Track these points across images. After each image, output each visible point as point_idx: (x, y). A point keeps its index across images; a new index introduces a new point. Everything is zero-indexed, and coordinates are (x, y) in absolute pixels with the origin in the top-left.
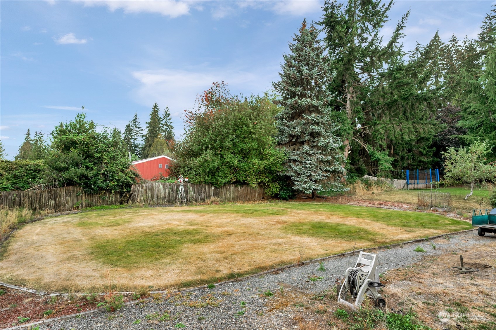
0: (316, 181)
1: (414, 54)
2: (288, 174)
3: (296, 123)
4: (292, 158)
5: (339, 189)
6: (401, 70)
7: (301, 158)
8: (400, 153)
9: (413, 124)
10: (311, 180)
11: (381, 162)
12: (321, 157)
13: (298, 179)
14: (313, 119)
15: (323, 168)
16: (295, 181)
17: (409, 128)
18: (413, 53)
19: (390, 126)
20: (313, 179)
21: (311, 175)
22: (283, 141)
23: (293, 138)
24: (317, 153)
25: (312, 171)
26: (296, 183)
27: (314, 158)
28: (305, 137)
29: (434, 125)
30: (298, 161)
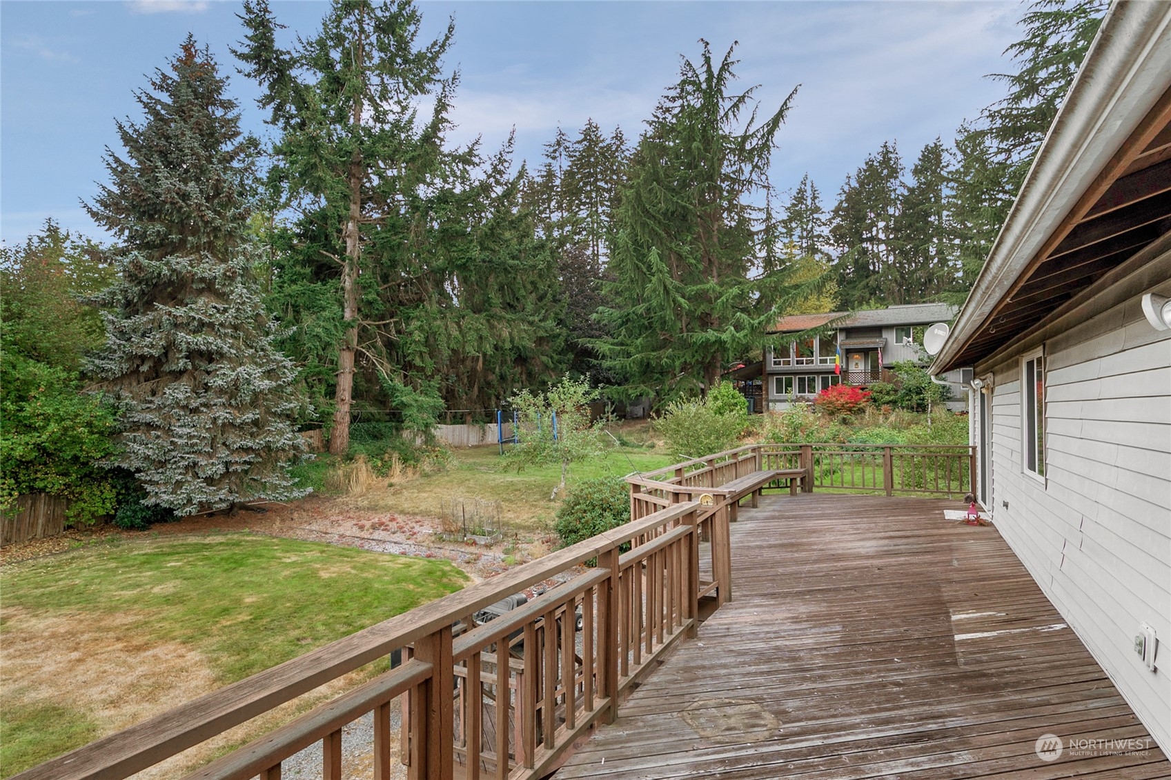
0: (210, 481)
1: (555, 151)
2: (125, 465)
3: (153, 321)
4: (137, 417)
5: (281, 494)
6: (446, 202)
7: (167, 417)
8: (497, 370)
9: (488, 321)
10: (196, 476)
11: (409, 413)
12: (223, 414)
13: (156, 478)
14: (192, 314)
15: (234, 443)
16: (146, 482)
17: (478, 330)
18: (552, 149)
19: (439, 322)
20: (201, 474)
21: (195, 464)
22: (107, 371)
23: (143, 363)
24: (215, 405)
25: (199, 453)
26: (149, 488)
27: (205, 417)
28: (178, 359)
29: (531, 323)
30: (158, 427)
